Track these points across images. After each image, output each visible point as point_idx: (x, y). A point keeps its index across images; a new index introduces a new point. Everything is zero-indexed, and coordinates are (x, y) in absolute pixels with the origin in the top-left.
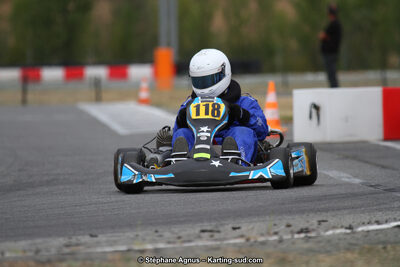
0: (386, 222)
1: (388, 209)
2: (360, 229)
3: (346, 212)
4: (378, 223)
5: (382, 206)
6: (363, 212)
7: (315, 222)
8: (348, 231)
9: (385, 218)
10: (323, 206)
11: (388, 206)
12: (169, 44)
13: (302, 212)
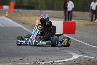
0: (62, 60)
1: (63, 55)
2: (56, 61)
3: (53, 55)
4: (60, 60)
5: (61, 54)
6: (56, 56)
7: (45, 58)
8: (53, 62)
9: (62, 58)
10: (48, 53)
11: (62, 54)
12: (13, 1)
13: (43, 55)
